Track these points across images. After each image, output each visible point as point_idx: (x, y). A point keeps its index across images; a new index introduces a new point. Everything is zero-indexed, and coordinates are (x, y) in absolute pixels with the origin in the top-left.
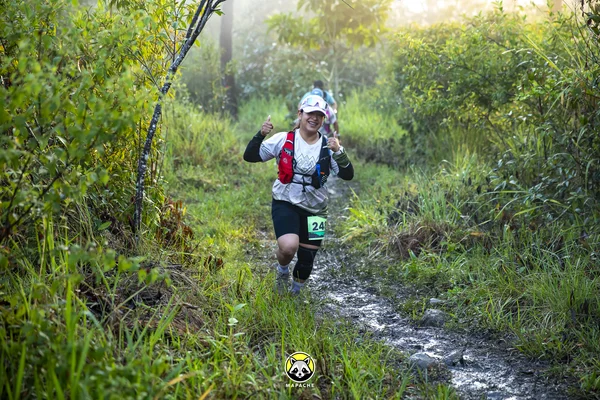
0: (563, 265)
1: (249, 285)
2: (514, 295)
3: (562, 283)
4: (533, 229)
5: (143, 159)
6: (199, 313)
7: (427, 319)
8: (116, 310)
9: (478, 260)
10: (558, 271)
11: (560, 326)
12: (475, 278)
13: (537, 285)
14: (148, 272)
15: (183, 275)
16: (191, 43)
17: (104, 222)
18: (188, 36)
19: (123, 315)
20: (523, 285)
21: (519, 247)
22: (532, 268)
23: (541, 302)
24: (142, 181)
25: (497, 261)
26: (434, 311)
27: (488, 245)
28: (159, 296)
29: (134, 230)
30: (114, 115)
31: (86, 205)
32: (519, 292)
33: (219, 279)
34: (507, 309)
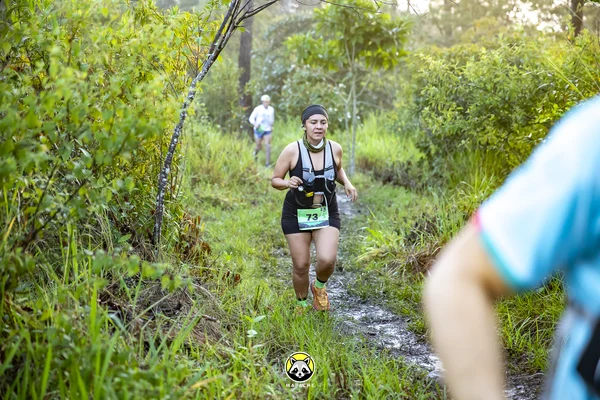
1: (267, 300)
2: (533, 315)
5: (164, 173)
6: (218, 325)
8: (138, 318)
13: (556, 305)
14: (171, 278)
15: (201, 287)
16: (215, 59)
17: (123, 235)
18: (211, 53)
19: (143, 323)
20: (542, 306)
24: (162, 194)
28: (180, 305)
29: (153, 243)
30: (142, 122)
31: (107, 218)
32: (537, 312)
33: (237, 294)
34: (526, 330)
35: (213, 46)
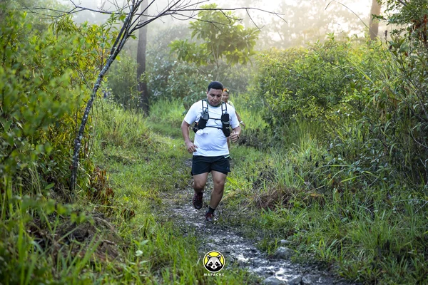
0: (374, 216)
1: (152, 230)
2: (339, 237)
3: (372, 229)
4: (353, 191)
5: (78, 139)
6: (116, 248)
7: (278, 254)
8: (56, 243)
9: (315, 214)
10: (369, 221)
11: (370, 259)
12: (313, 225)
13: (355, 230)
14: (78, 215)
15: (104, 221)
16: (114, 58)
17: (49, 184)
18: (112, 54)
19: (60, 248)
20: (346, 231)
21: (344, 204)
22: (352, 218)
23: (358, 242)
24: (77, 154)
25: (328, 214)
26: (284, 248)
27: (322, 203)
28: (87, 235)
29: (70, 189)
31: (36, 171)
32: (342, 235)
33: (132, 225)
34: (334, 247)
35: (113, 49)
